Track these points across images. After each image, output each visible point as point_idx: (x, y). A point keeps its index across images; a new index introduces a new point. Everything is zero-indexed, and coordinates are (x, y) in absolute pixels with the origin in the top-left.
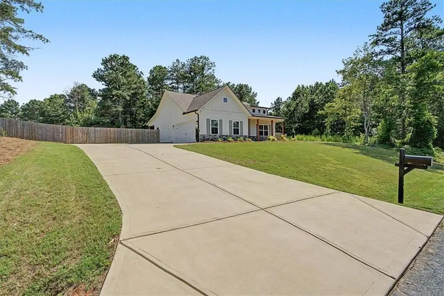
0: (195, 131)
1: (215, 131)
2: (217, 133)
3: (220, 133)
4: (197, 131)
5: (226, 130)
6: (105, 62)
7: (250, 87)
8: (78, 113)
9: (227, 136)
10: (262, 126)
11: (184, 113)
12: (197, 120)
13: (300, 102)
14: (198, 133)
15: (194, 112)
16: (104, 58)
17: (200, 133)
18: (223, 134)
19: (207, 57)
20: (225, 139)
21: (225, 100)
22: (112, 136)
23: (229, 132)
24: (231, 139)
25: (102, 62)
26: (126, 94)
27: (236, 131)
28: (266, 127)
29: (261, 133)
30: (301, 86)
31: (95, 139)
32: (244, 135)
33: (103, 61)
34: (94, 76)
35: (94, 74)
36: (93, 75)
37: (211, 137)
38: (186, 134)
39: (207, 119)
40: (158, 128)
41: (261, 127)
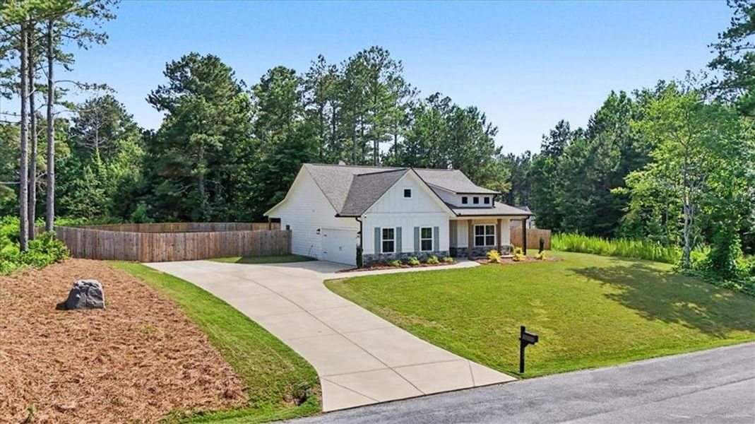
0: (356, 251)
1: (388, 247)
2: (393, 251)
3: (397, 250)
4: (359, 250)
5: (408, 244)
6: (171, 71)
7: (481, 114)
8: (100, 163)
9: (409, 254)
10: (483, 227)
11: (338, 216)
12: (359, 230)
13: (601, 144)
14: (361, 254)
15: (354, 218)
16: (170, 63)
17: (363, 253)
18: (403, 251)
19: (384, 50)
20: (405, 261)
21: (407, 193)
22: (212, 246)
23: (413, 247)
24: (415, 262)
25: (165, 70)
26: (216, 140)
27: (426, 245)
28: (490, 229)
29: (480, 241)
30: (618, 95)
31: (185, 252)
32: (441, 249)
33: (167, 69)
34: (151, 100)
35: (150, 97)
36: (148, 97)
37: (382, 258)
38: (340, 248)
39: (376, 229)
40: (288, 227)
41: (480, 230)
